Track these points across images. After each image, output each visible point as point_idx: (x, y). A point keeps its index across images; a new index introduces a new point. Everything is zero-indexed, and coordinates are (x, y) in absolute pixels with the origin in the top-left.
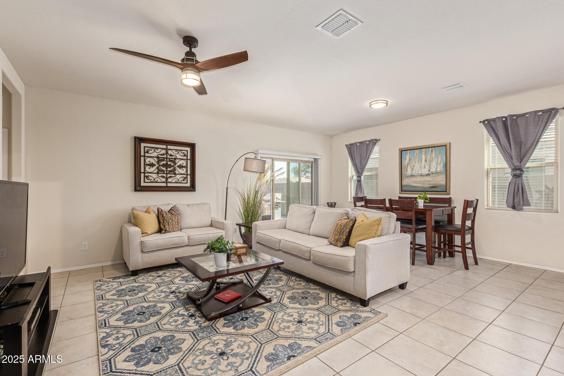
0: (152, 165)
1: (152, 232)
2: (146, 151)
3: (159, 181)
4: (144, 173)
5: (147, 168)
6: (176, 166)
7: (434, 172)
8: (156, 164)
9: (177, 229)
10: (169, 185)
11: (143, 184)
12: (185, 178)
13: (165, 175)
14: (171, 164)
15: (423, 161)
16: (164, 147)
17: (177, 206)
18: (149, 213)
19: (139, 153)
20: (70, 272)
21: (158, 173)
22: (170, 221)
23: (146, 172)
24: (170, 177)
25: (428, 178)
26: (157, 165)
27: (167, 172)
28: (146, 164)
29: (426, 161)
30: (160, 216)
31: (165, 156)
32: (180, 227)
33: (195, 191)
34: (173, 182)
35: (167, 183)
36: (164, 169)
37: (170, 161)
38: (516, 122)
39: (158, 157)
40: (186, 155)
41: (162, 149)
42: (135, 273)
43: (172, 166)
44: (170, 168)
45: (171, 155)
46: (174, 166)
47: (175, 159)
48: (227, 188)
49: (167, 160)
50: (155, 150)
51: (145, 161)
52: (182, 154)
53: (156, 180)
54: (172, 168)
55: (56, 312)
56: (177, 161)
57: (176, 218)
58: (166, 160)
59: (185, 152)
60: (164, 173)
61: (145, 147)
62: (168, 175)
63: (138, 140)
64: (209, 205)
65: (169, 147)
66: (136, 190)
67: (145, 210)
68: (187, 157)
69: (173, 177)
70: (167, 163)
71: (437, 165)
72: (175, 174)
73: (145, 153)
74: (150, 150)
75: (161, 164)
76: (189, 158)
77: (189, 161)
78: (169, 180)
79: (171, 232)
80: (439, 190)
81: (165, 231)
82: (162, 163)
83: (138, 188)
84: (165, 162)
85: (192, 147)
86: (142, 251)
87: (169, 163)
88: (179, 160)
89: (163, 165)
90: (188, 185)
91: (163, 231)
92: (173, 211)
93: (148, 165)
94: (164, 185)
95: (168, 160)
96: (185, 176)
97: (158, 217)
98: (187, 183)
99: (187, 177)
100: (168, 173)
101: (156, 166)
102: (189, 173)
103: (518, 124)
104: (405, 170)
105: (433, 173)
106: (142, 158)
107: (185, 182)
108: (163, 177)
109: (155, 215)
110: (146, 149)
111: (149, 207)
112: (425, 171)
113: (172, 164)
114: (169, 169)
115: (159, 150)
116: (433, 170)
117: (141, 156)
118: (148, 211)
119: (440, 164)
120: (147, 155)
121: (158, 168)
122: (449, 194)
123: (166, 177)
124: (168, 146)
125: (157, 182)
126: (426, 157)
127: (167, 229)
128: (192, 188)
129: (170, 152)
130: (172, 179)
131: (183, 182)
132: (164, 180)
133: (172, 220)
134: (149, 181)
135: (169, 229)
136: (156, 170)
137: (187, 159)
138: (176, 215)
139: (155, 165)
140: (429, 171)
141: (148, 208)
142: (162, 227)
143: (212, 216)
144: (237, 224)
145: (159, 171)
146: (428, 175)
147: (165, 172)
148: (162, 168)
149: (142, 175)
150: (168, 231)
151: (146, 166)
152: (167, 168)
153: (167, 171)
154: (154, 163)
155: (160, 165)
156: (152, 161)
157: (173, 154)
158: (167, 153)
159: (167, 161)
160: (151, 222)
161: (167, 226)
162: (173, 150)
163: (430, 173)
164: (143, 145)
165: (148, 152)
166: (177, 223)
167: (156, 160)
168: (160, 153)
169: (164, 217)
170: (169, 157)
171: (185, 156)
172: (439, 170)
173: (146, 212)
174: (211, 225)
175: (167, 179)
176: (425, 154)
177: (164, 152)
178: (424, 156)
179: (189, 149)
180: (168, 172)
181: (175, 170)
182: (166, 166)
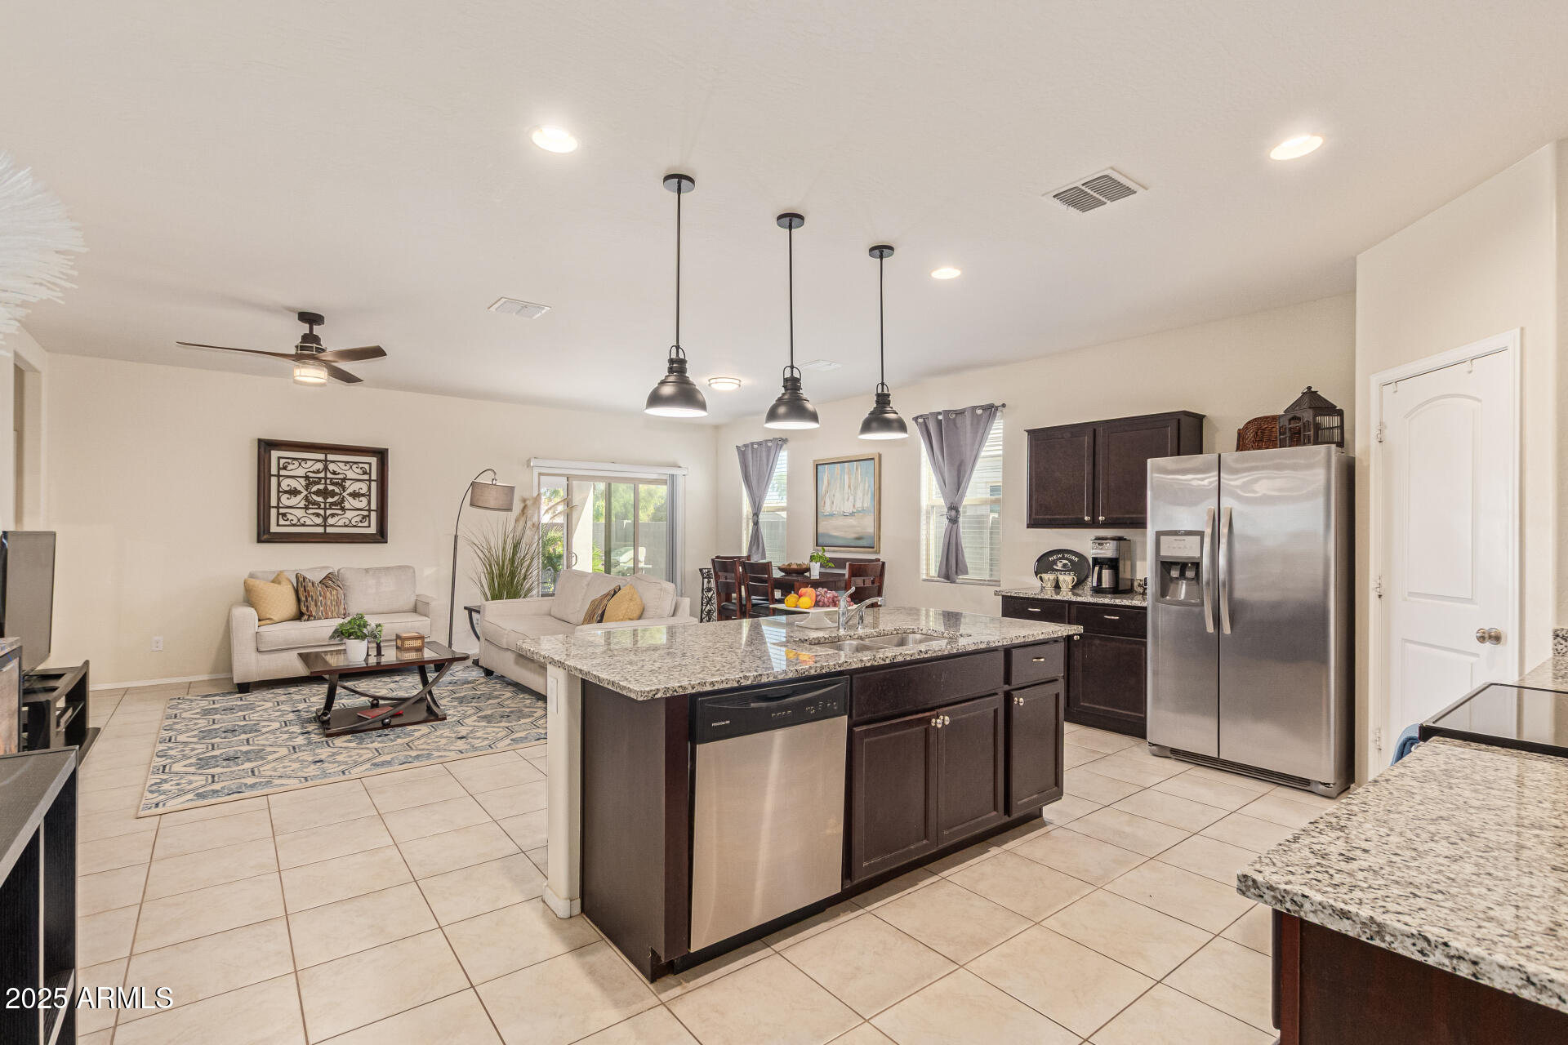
0: (294, 492)
1: (281, 618)
2: (281, 466)
3: (309, 522)
4: (278, 507)
5: (284, 498)
6: (345, 494)
7: (860, 509)
8: (302, 490)
9: (335, 614)
10: (329, 530)
11: (274, 529)
12: (364, 517)
13: (321, 512)
14: (334, 490)
15: (846, 486)
16: (321, 456)
17: (341, 571)
18: (279, 583)
19: (266, 470)
20: (127, 690)
21: (306, 508)
22: (321, 598)
23: (281, 505)
24: (333, 515)
25: (852, 521)
26: (305, 493)
27: (325, 506)
28: (281, 490)
29: (849, 487)
30: (301, 589)
31: (322, 475)
32: (343, 612)
33: (386, 542)
34: (338, 524)
35: (325, 526)
36: (320, 499)
37: (332, 484)
38: (955, 424)
39: (307, 477)
40: (368, 471)
41: (314, 462)
42: (244, 688)
43: (337, 494)
44: (333, 497)
45: (334, 473)
46: (341, 494)
47: (344, 480)
48: (456, 537)
49: (326, 481)
50: (300, 464)
51: (279, 485)
52: (359, 471)
53: (302, 521)
54: (336, 498)
55: (97, 730)
56: (348, 483)
57: (334, 592)
58: (323, 481)
59: (367, 466)
60: (319, 508)
61: (279, 458)
62: (329, 512)
63: (266, 446)
64: (411, 570)
65: (330, 457)
66: (259, 541)
67: (272, 579)
68: (370, 477)
69: (338, 515)
70: (326, 488)
71: (864, 495)
72: (343, 509)
73: (279, 469)
74: (289, 464)
75: (312, 490)
76: (374, 477)
77: (374, 485)
78: (331, 521)
79: (320, 619)
80: (865, 544)
81: (309, 616)
82: (315, 489)
83: (264, 535)
84: (321, 487)
85: (380, 456)
86: (258, 650)
87: (330, 488)
88: (352, 482)
89: (318, 493)
90: (373, 530)
91: (306, 617)
92: (330, 580)
93: (286, 492)
94: (320, 530)
95: (328, 481)
96: (366, 513)
97: (297, 592)
98: (369, 526)
99: (369, 516)
100: (327, 507)
101: (303, 495)
102: (374, 506)
103: (957, 428)
104: (822, 504)
105: (858, 512)
106: (274, 480)
107: (366, 524)
108: (318, 515)
109: (291, 586)
110: (282, 461)
111: (281, 572)
112: (848, 508)
113: (337, 490)
114: (330, 500)
115: (310, 463)
116: (859, 505)
117: (271, 475)
118: (276, 581)
119: (867, 495)
120: (282, 472)
121: (306, 498)
122: (878, 552)
123: (323, 514)
124: (328, 456)
125: (303, 525)
126: (850, 479)
127: (314, 614)
128: (381, 536)
129: (332, 467)
130: (336, 518)
131: (360, 524)
132: (319, 521)
133: (325, 598)
134: (288, 523)
135: (317, 613)
136: (303, 502)
137: (370, 480)
138: (333, 588)
139: (300, 492)
140: (854, 506)
141: (278, 575)
142: (304, 609)
143: (419, 591)
144: (466, 608)
145: (309, 504)
146: (852, 514)
147: (322, 506)
148: (314, 497)
149: (273, 512)
150: (315, 617)
151: (281, 494)
152: (325, 498)
153: (325, 503)
154: (299, 488)
155: (310, 493)
156: (294, 484)
157: (338, 470)
158: (326, 468)
159: (326, 483)
160: (283, 601)
161: (313, 608)
162: (339, 464)
163: (855, 511)
164: (275, 454)
165: (285, 468)
166: (334, 603)
167: (304, 483)
168: (311, 469)
169: (309, 592)
170: (329, 475)
171: (365, 473)
172: (866, 505)
173: (273, 581)
174: (415, 610)
175: (325, 519)
176: (848, 473)
177: (320, 466)
178: (846, 477)
179: (373, 460)
180: (328, 505)
181: (343, 501)
182: (325, 493)
